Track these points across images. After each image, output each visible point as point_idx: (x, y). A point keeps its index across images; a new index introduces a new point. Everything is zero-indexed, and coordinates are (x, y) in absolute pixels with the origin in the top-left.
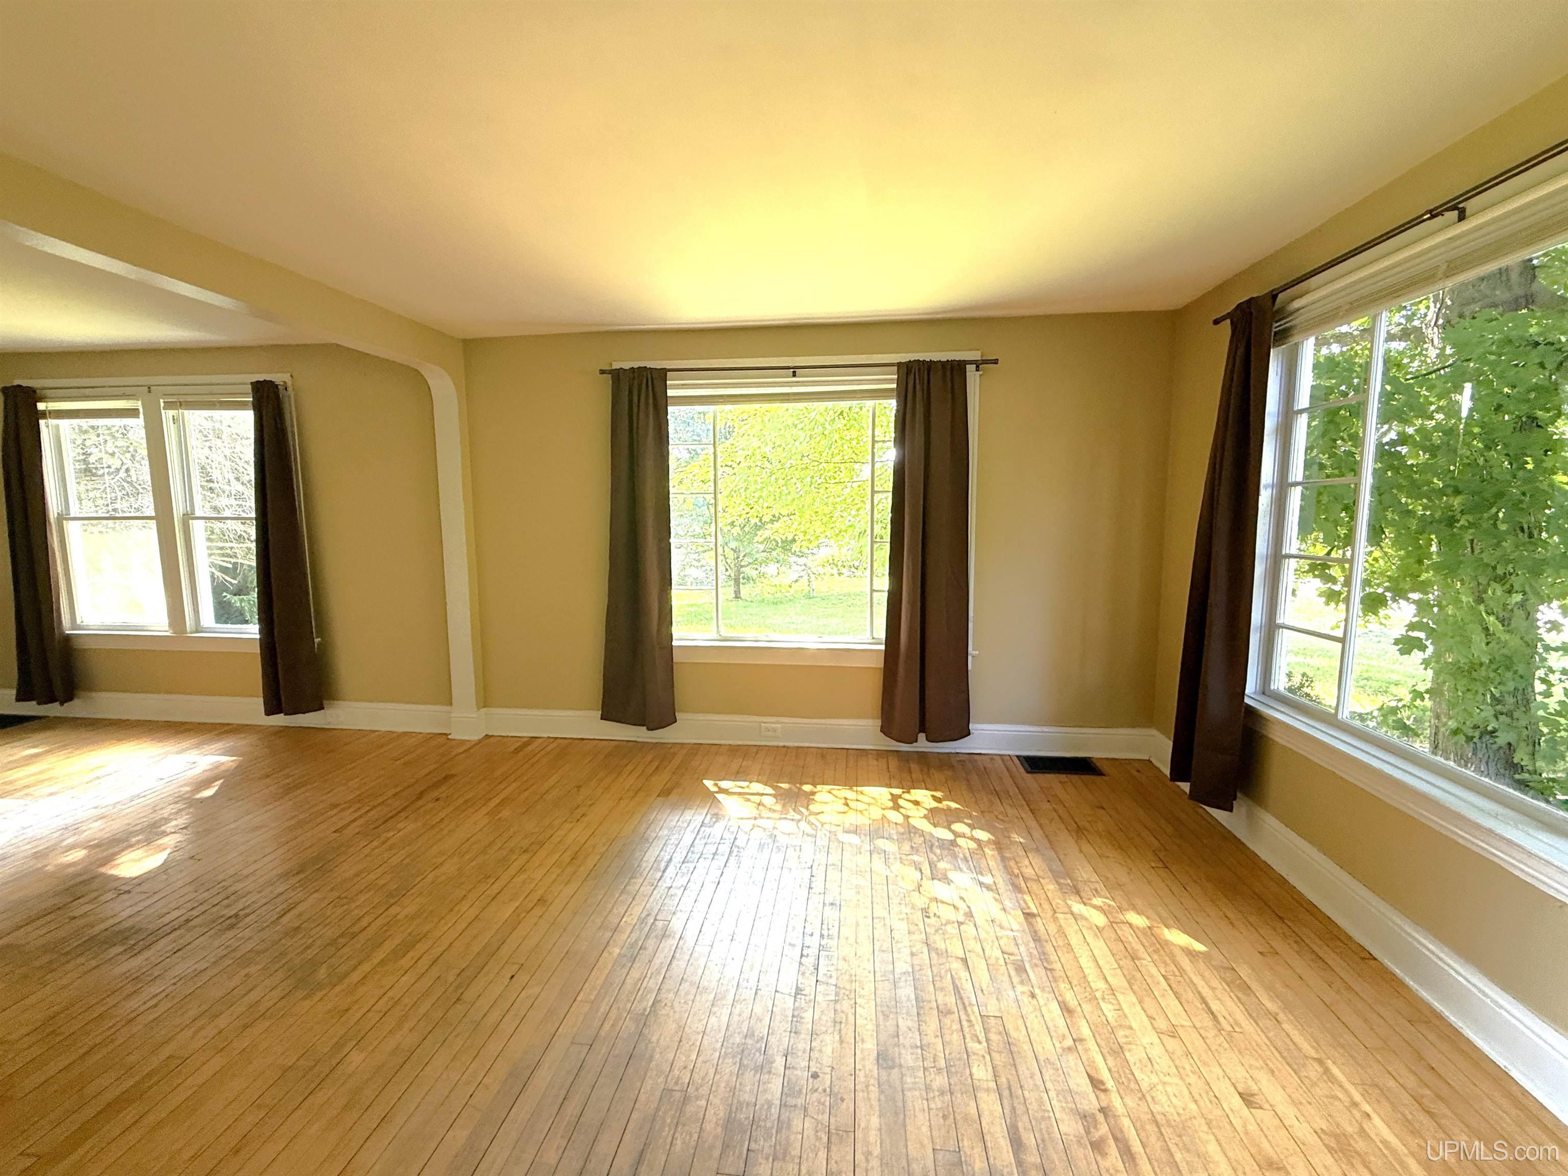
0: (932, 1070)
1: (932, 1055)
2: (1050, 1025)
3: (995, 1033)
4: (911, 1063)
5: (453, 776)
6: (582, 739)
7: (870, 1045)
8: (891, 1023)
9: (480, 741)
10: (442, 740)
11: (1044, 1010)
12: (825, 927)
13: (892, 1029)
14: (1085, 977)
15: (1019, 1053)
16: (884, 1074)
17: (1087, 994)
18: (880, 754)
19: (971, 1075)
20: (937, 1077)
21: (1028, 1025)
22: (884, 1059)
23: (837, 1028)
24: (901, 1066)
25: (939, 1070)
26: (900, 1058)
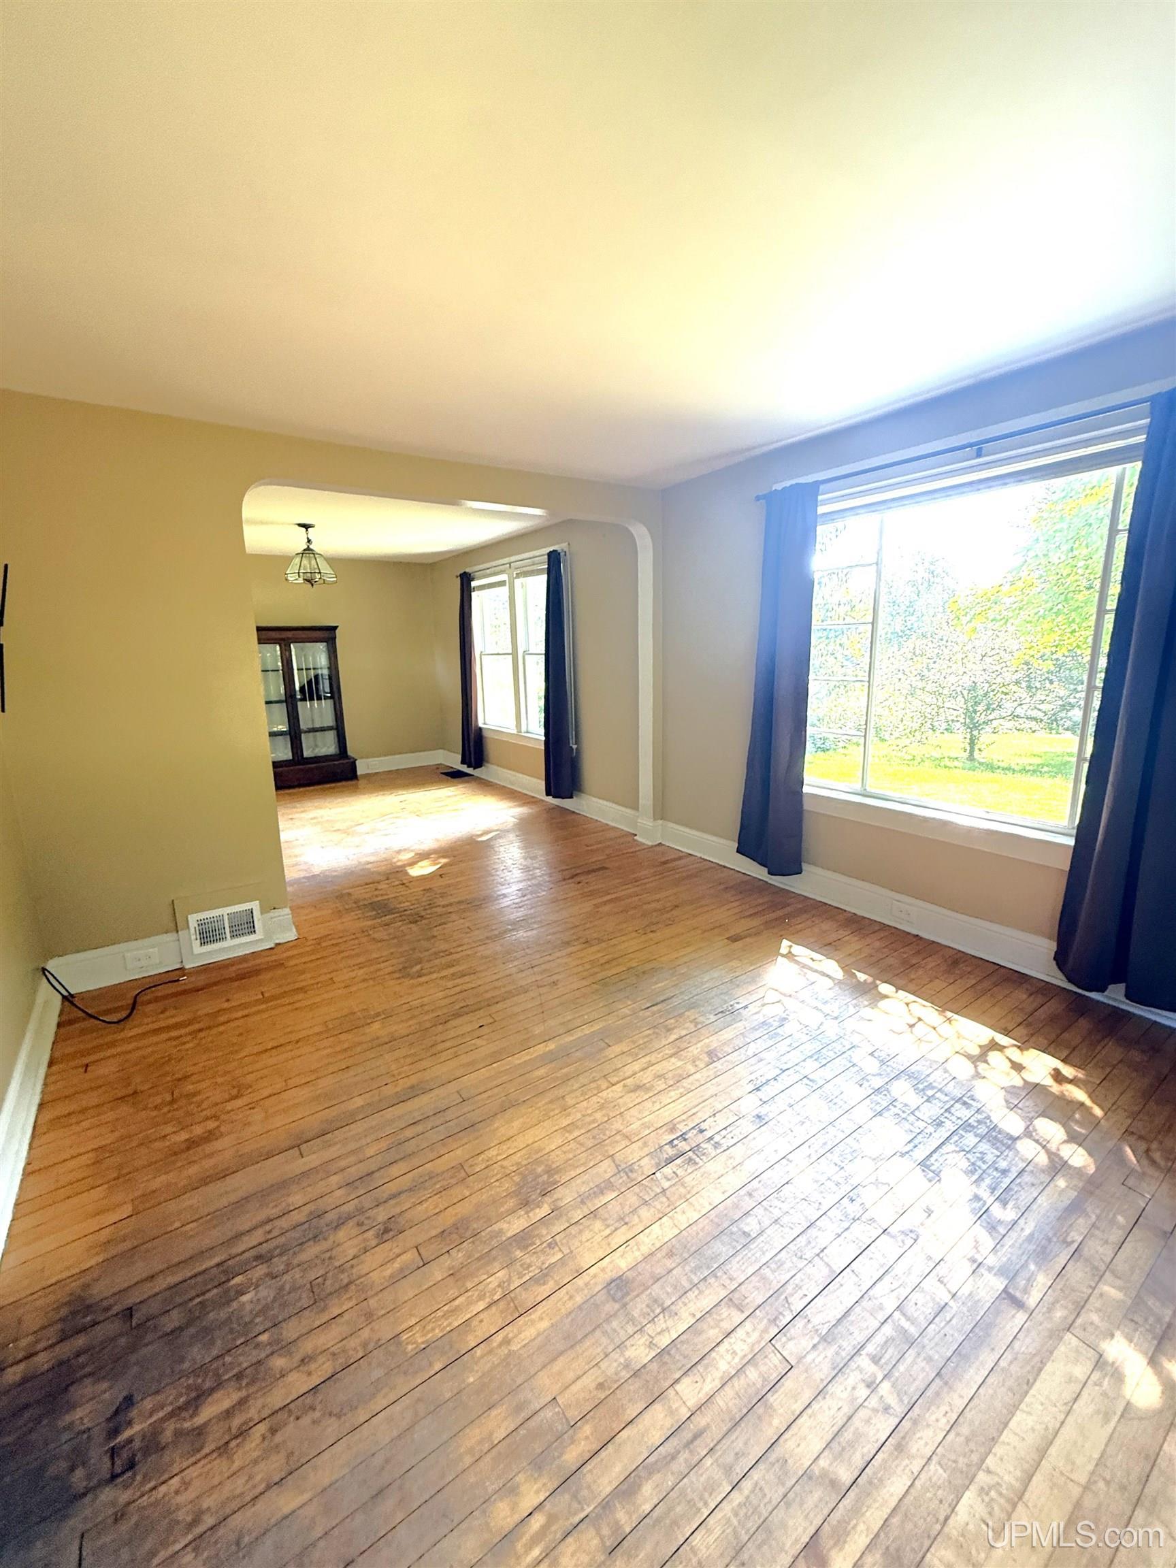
0: (647, 1337)
1: (664, 1326)
2: (848, 1435)
3: (760, 1374)
4: (636, 1313)
5: (606, 868)
6: (724, 867)
7: (623, 1262)
8: (669, 1264)
9: (652, 846)
10: (630, 839)
11: (862, 1413)
12: (724, 1133)
13: (659, 1270)
14: (994, 1440)
15: (759, 1418)
16: (602, 1296)
17: (961, 1460)
18: (1045, 989)
19: (677, 1381)
20: (642, 1348)
21: (815, 1406)
22: (620, 1287)
23: (617, 1225)
24: (625, 1305)
25: (651, 1345)
26: (632, 1300)
